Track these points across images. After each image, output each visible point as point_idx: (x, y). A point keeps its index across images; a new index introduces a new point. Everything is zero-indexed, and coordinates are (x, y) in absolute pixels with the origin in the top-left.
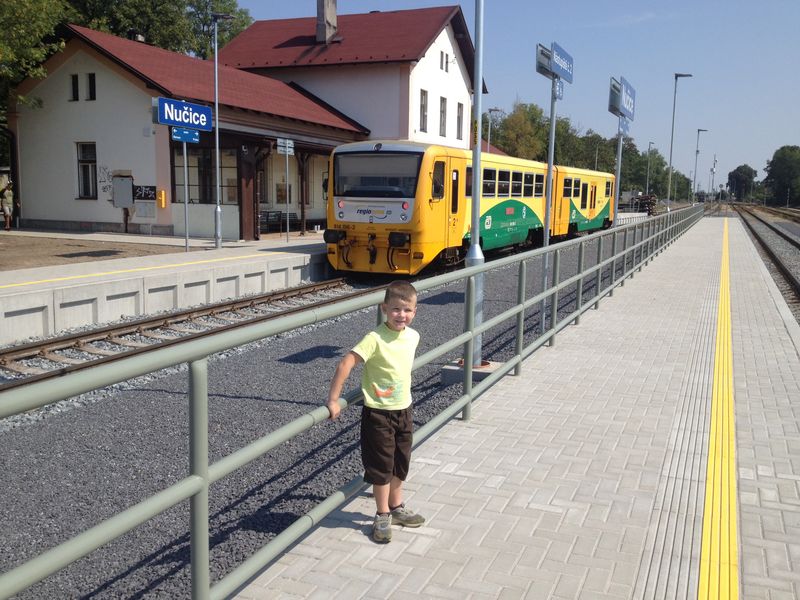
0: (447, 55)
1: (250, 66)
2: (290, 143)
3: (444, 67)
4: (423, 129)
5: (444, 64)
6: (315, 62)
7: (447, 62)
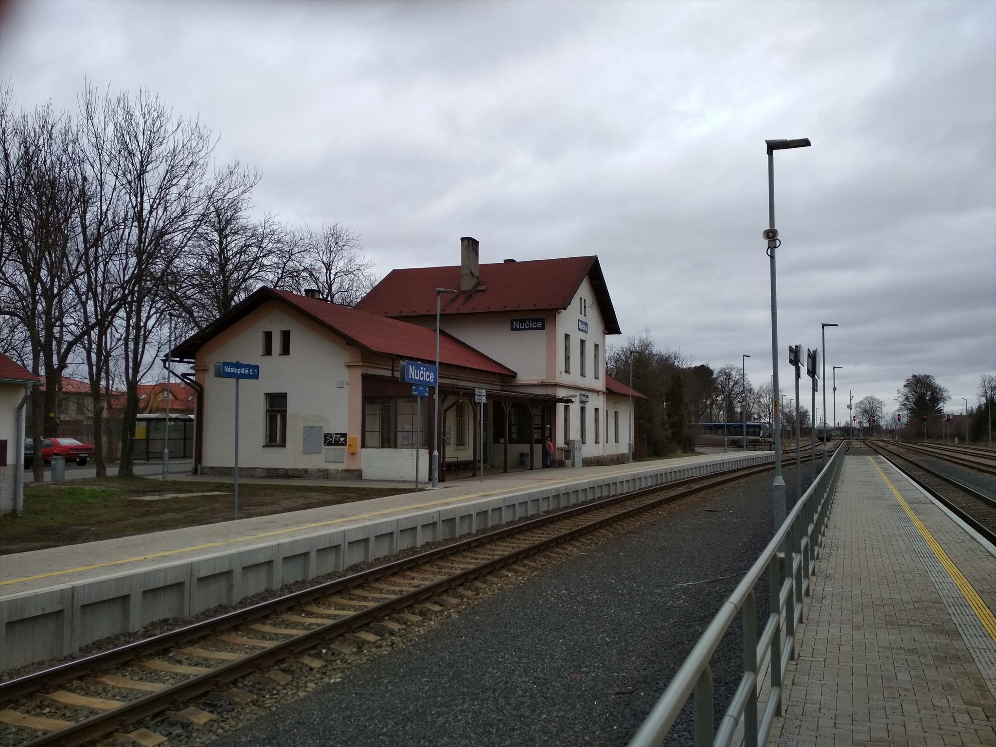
0: (585, 300)
1: (398, 314)
2: (484, 392)
3: (583, 313)
4: (567, 371)
5: (583, 310)
6: (461, 311)
7: (585, 307)
